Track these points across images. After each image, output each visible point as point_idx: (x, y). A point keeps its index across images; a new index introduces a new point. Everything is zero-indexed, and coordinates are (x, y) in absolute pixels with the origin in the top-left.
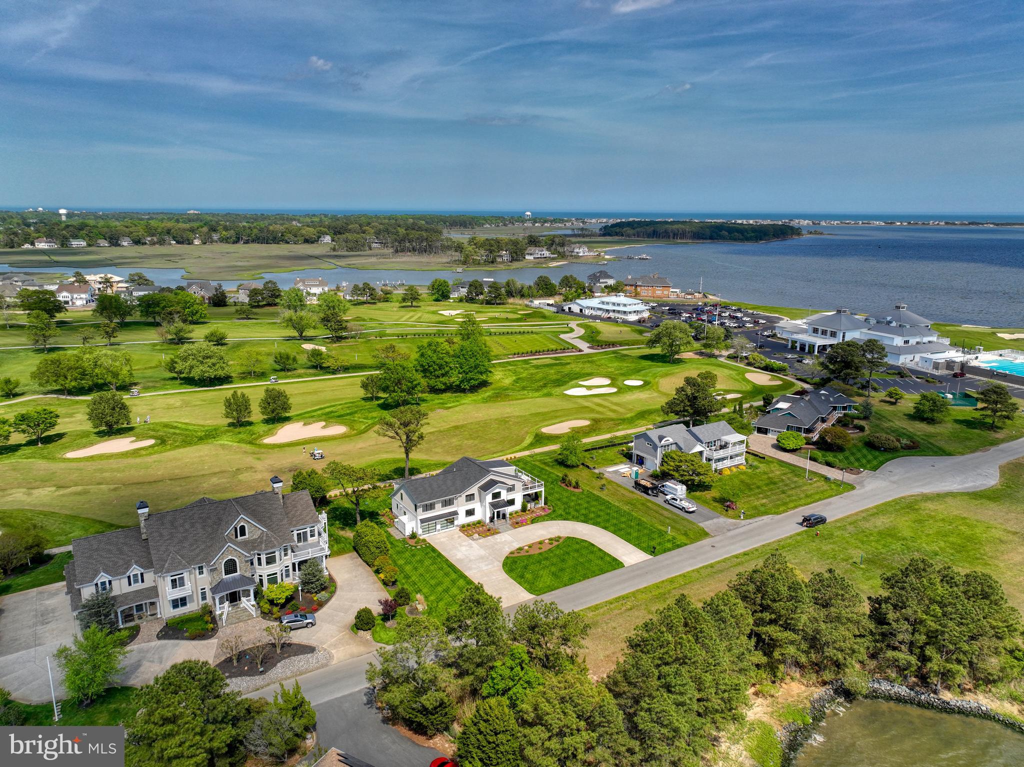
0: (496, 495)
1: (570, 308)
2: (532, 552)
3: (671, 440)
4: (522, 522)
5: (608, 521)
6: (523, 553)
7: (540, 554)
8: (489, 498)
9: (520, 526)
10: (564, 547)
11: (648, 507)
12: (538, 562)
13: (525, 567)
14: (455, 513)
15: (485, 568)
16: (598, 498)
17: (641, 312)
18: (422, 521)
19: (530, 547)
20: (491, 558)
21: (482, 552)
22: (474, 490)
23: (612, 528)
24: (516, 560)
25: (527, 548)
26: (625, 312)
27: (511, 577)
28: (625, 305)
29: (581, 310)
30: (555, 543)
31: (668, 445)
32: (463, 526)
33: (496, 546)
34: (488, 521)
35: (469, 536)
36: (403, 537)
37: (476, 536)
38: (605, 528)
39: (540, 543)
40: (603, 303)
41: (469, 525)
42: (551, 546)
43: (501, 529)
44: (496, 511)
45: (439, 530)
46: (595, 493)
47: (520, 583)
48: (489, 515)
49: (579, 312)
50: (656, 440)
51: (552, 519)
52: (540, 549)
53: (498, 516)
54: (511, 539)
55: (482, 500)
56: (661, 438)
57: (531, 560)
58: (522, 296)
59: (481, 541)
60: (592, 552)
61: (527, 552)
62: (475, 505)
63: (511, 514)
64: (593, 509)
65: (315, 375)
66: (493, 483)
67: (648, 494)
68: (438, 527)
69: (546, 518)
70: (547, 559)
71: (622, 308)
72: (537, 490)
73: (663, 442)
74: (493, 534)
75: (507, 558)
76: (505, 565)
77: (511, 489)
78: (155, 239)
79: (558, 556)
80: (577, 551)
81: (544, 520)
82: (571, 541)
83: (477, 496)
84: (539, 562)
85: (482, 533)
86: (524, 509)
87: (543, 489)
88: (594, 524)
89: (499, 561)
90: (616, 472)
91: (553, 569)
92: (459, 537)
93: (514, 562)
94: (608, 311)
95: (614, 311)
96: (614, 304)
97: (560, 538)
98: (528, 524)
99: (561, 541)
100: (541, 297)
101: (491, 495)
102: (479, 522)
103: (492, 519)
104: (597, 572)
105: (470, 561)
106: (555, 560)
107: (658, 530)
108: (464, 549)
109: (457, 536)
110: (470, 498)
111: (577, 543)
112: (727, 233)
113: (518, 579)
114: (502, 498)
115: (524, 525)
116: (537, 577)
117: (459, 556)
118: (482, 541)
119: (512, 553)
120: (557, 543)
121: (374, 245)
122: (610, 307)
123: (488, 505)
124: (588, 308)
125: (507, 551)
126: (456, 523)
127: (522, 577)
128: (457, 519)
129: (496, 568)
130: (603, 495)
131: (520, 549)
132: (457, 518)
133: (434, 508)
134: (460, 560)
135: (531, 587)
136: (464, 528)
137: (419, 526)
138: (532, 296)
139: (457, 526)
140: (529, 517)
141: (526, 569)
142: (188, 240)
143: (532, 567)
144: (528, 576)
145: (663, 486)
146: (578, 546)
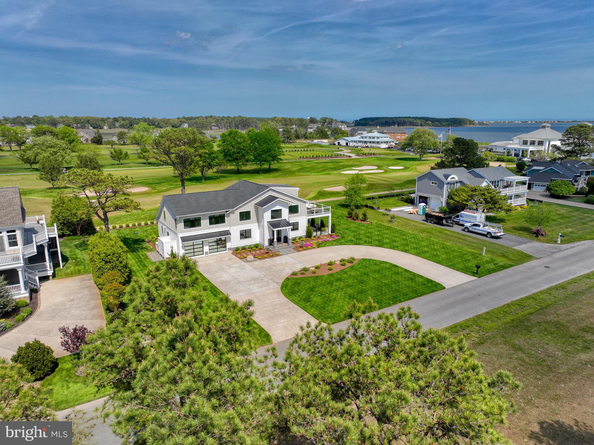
0: (276, 214)
1: (339, 143)
2: (319, 273)
3: (457, 179)
4: (307, 246)
5: (406, 245)
6: (308, 274)
7: (331, 275)
8: (267, 216)
9: (304, 250)
10: (361, 268)
11: (446, 234)
12: (329, 283)
13: (312, 290)
14: (227, 233)
15: (256, 290)
16: (388, 228)
17: (390, 142)
18: (184, 239)
19: (317, 268)
20: (266, 279)
21: (256, 274)
22: (249, 207)
23: (415, 251)
24: (299, 281)
25: (313, 269)
26: (378, 142)
27: (293, 301)
28: (378, 138)
29: (347, 144)
30: (348, 265)
31: (454, 184)
32: (237, 249)
33: (274, 268)
34: (266, 244)
35: (243, 258)
36: (161, 259)
37: (250, 257)
38: (406, 251)
39: (330, 264)
40: (362, 137)
41: (244, 248)
42: (343, 268)
43: (282, 251)
44: (275, 230)
45: (207, 253)
46: (385, 224)
47: (304, 308)
48: (267, 236)
49: (345, 145)
50: (443, 178)
51: (341, 244)
52: (330, 270)
53: (279, 240)
54: (293, 261)
55: (259, 220)
56: (447, 177)
57: (319, 282)
58: (306, 138)
59: (256, 263)
60: (398, 273)
61: (314, 273)
62: (250, 225)
63: (294, 239)
64: (386, 236)
65: (142, 167)
66: (272, 199)
67: (443, 225)
68: (206, 249)
69: (335, 243)
70: (340, 280)
71: (376, 140)
72: (323, 215)
73: (449, 179)
74: (272, 256)
75: (288, 279)
76: (284, 287)
77: (293, 210)
78: (79, 125)
79: (354, 277)
80: (378, 272)
81: (332, 245)
82: (366, 262)
83: (253, 215)
84: (331, 283)
85: (259, 255)
86: (309, 235)
87: (330, 215)
88: (391, 248)
89: (277, 283)
90: (401, 211)
91: (350, 291)
92: (230, 259)
93: (297, 283)
94: (366, 142)
95: (370, 142)
96: (370, 138)
97: (353, 259)
98: (314, 248)
99: (355, 262)
100: (319, 138)
101: (269, 212)
102: (256, 246)
103: (271, 242)
104: (411, 295)
105: (239, 282)
106: (350, 281)
107: (469, 252)
108: (232, 270)
109: (227, 258)
110: (245, 216)
111: (375, 264)
112: (431, 122)
113: (303, 303)
114: (283, 218)
115: (309, 249)
116: (327, 300)
117: (226, 277)
118: (258, 263)
119: (294, 274)
120: (350, 265)
121: (213, 128)
122: (368, 140)
123: (266, 224)
124: (352, 141)
125: (287, 272)
126: (229, 245)
127: (307, 300)
128: (230, 241)
129: (272, 291)
130: (394, 225)
131: (305, 270)
132: (230, 238)
133: (199, 225)
134: (226, 283)
135: (321, 313)
136: (238, 252)
137: (181, 245)
138: (313, 138)
139: (230, 249)
140: (314, 242)
141: (313, 291)
142: (100, 126)
143: (321, 289)
144: (316, 299)
145: (458, 216)
146: (377, 268)
